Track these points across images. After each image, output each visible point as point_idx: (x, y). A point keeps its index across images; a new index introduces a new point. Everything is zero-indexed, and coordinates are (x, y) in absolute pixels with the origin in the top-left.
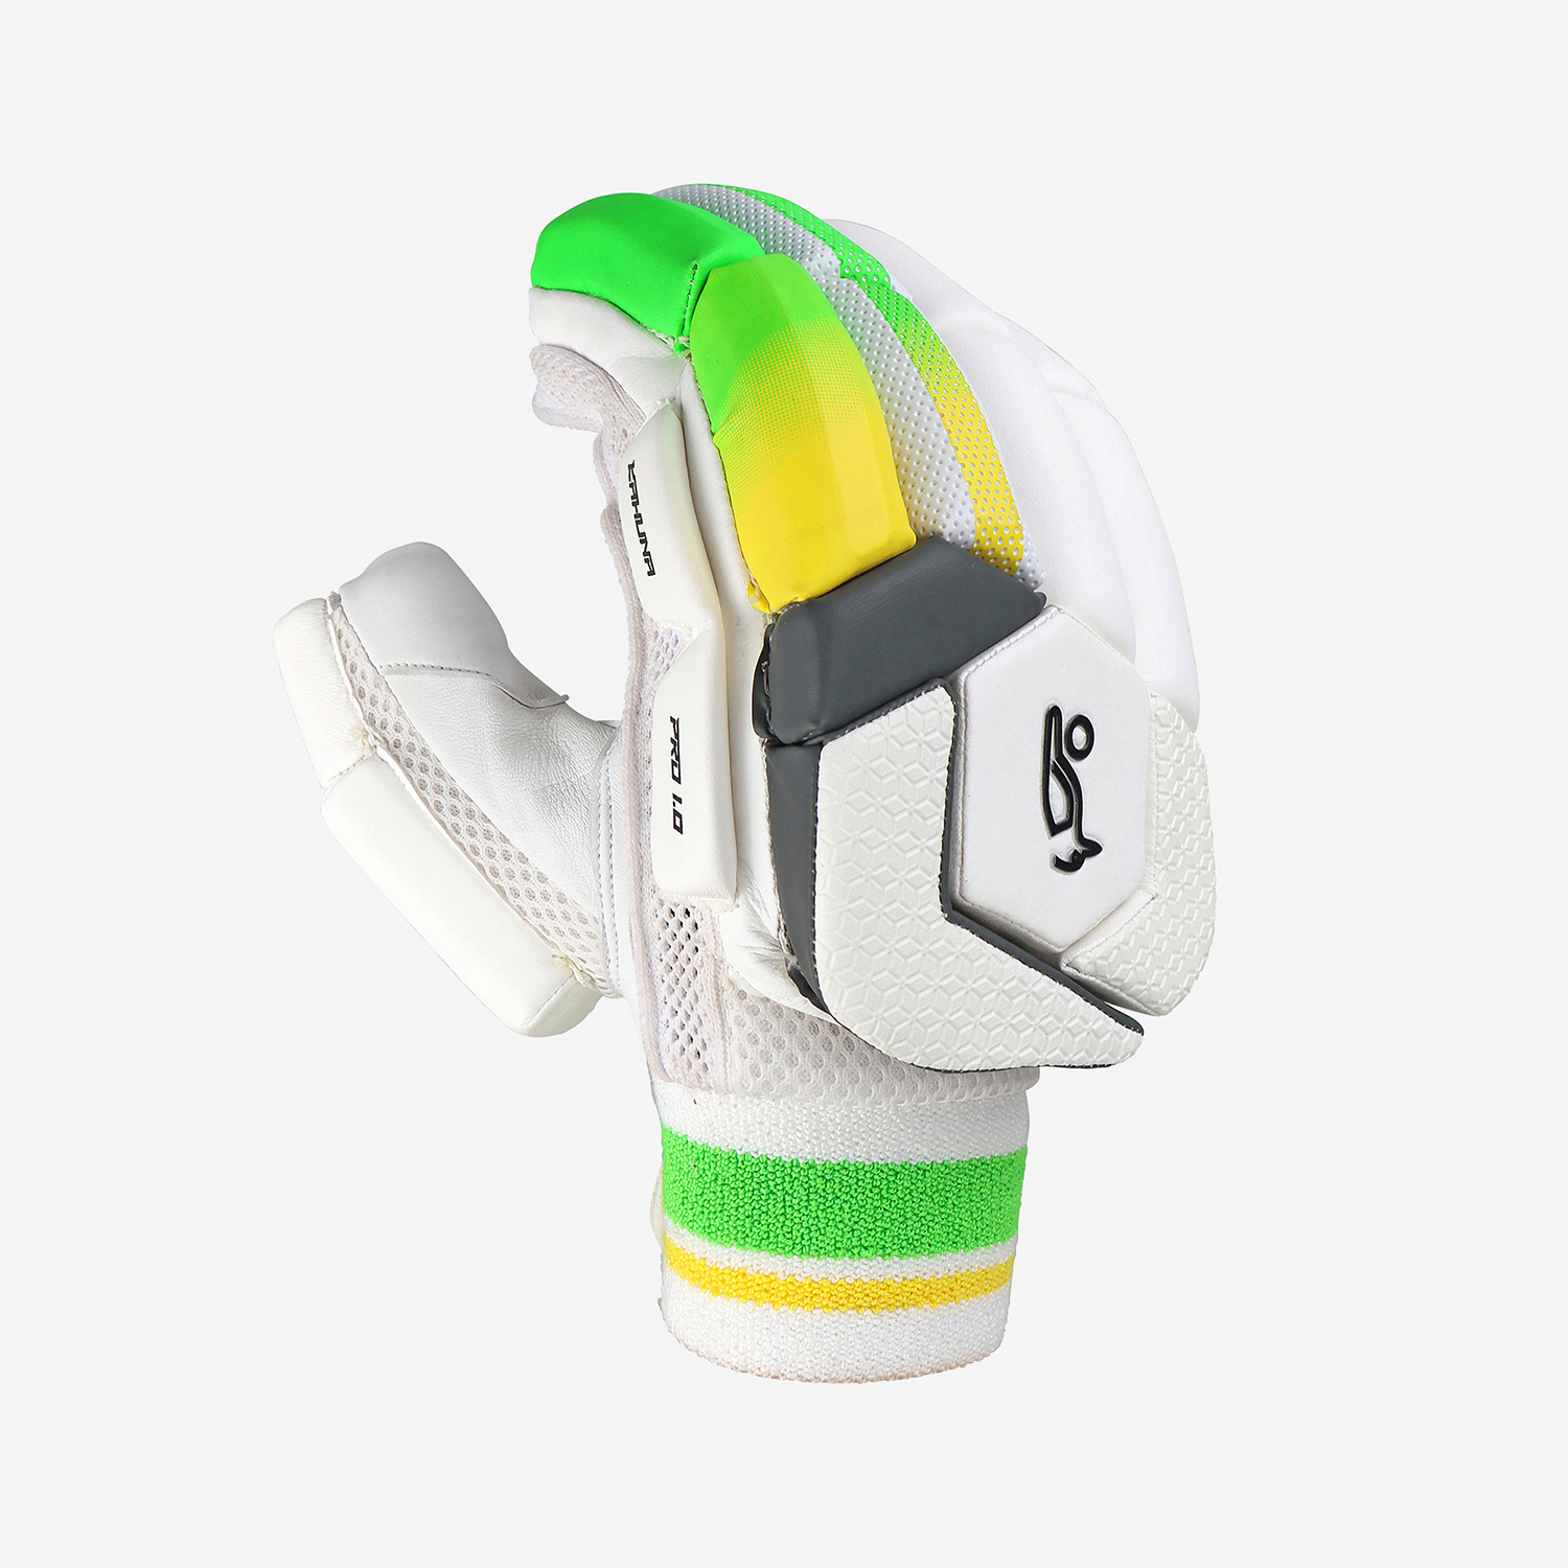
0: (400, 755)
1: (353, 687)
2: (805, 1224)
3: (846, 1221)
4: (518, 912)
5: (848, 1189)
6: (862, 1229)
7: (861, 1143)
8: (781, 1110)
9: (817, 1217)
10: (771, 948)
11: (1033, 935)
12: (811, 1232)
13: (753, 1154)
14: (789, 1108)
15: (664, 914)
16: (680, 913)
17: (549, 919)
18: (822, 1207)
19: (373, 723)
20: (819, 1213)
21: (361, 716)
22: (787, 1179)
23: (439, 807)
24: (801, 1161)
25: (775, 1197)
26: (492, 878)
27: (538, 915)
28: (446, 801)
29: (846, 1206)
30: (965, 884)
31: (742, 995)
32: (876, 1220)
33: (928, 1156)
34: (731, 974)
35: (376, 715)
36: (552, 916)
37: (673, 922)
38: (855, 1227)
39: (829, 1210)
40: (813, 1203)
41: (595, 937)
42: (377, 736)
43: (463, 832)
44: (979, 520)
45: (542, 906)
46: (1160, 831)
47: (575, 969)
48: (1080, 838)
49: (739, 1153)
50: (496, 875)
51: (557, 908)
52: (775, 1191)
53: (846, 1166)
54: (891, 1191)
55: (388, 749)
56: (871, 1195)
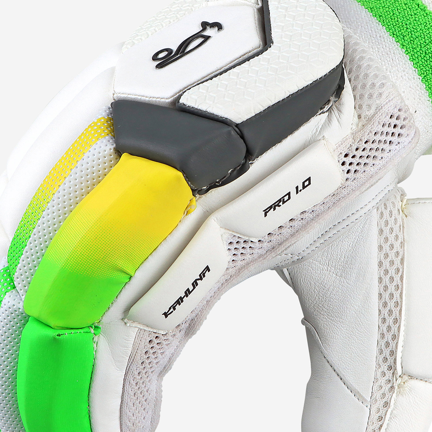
0: (392, 361)
1: (387, 411)
2: (428, 32)
3: (414, 18)
4: (404, 246)
5: (401, 27)
6: (412, 12)
7: (378, 35)
8: (390, 72)
9: (420, 30)
10: (333, 113)
11: (256, 19)
12: (429, 28)
13: (417, 72)
14: (387, 70)
15: (351, 175)
16: (347, 167)
17: (394, 230)
18: (415, 31)
19: (392, 387)
20: (418, 30)
21: (394, 395)
22: (415, 51)
23: (396, 321)
24: (404, 51)
25: (427, 51)
26: (401, 270)
27: (397, 236)
28: (390, 321)
29: (408, 23)
30: (254, 47)
31: (359, 117)
32: (404, 10)
33: (364, 11)
34: (354, 127)
35: (387, 389)
36: (392, 229)
37: (353, 168)
38: (413, 14)
39: (414, 27)
40: (417, 34)
41: (385, 205)
42: (395, 379)
43: (395, 300)
44: (98, 139)
45: (392, 238)
46: (179, 17)
47: (404, 204)
48: (204, 29)
49: (421, 78)
50: (398, 270)
51: (386, 230)
52: (424, 53)
53: (392, 34)
54: (389, 13)
55: (395, 369)
56: (396, 19)
